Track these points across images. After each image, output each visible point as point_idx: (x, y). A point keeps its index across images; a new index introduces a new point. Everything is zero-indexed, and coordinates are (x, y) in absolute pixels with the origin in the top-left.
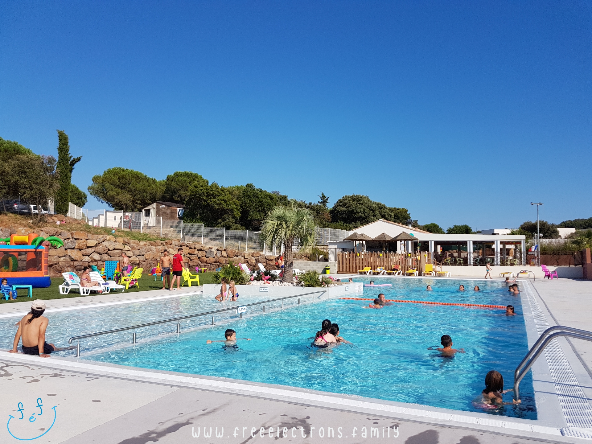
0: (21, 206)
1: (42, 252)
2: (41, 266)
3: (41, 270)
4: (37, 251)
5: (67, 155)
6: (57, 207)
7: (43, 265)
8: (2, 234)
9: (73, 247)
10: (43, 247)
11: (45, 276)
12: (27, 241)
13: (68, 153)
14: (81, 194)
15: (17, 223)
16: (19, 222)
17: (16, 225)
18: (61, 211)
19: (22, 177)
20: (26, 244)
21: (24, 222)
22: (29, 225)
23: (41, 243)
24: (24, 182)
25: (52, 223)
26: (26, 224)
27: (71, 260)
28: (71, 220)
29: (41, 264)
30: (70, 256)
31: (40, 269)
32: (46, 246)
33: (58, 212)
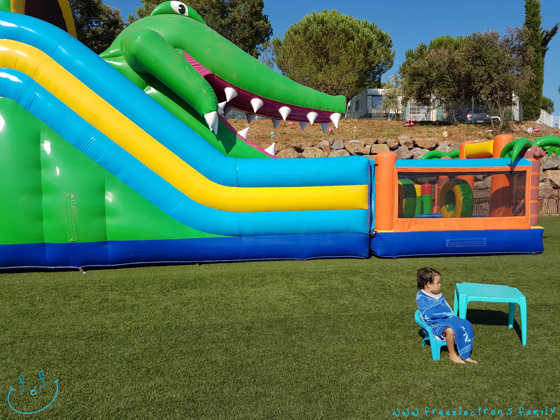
0: (475, 116)
1: (525, 172)
2: (524, 204)
3: (524, 214)
4: (515, 170)
5: (537, 31)
6: (525, 111)
7: (529, 201)
8: (450, 150)
9: (556, 166)
10: (528, 160)
11: (532, 228)
12: (492, 153)
13: (540, 28)
14: (546, 101)
15: (470, 135)
16: (473, 133)
17: (470, 137)
18: (530, 116)
19: (478, 65)
20: (490, 156)
21: (480, 133)
22: (488, 136)
23: (522, 153)
24: (480, 71)
25: (519, 132)
26: (483, 135)
27: (554, 188)
28: (545, 129)
29: (523, 201)
30: (551, 181)
31: (521, 211)
32: (534, 159)
33: (526, 118)
